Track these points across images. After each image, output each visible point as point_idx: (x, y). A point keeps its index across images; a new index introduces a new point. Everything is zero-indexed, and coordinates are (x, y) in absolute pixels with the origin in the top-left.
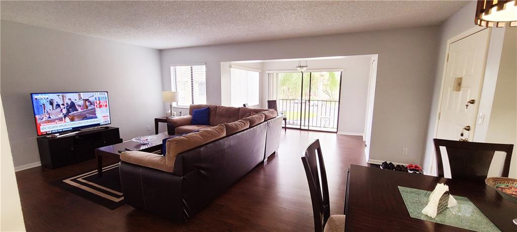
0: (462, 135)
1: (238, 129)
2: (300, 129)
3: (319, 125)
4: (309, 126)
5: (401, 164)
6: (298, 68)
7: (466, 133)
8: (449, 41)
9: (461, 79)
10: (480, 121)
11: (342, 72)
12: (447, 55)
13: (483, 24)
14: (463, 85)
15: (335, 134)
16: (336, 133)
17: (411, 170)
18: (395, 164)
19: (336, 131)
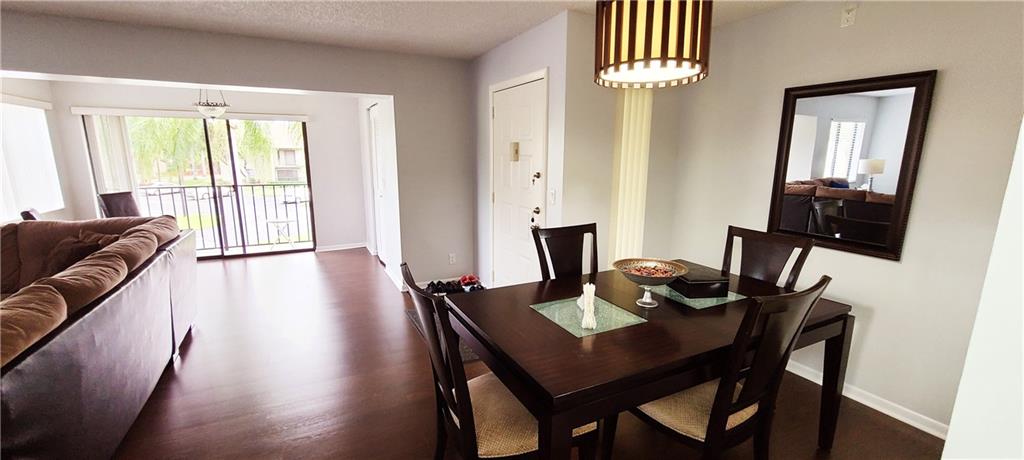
0: (533, 220)
1: (100, 288)
2: (222, 257)
3: (264, 240)
4: (244, 246)
5: (450, 280)
6: (201, 109)
7: (536, 216)
8: (492, 88)
9: (517, 144)
10: (550, 198)
11: (304, 124)
12: (491, 110)
13: (607, 84)
14: (521, 152)
15: (312, 253)
16: (313, 250)
17: (466, 285)
18: (444, 281)
19: (312, 247)
